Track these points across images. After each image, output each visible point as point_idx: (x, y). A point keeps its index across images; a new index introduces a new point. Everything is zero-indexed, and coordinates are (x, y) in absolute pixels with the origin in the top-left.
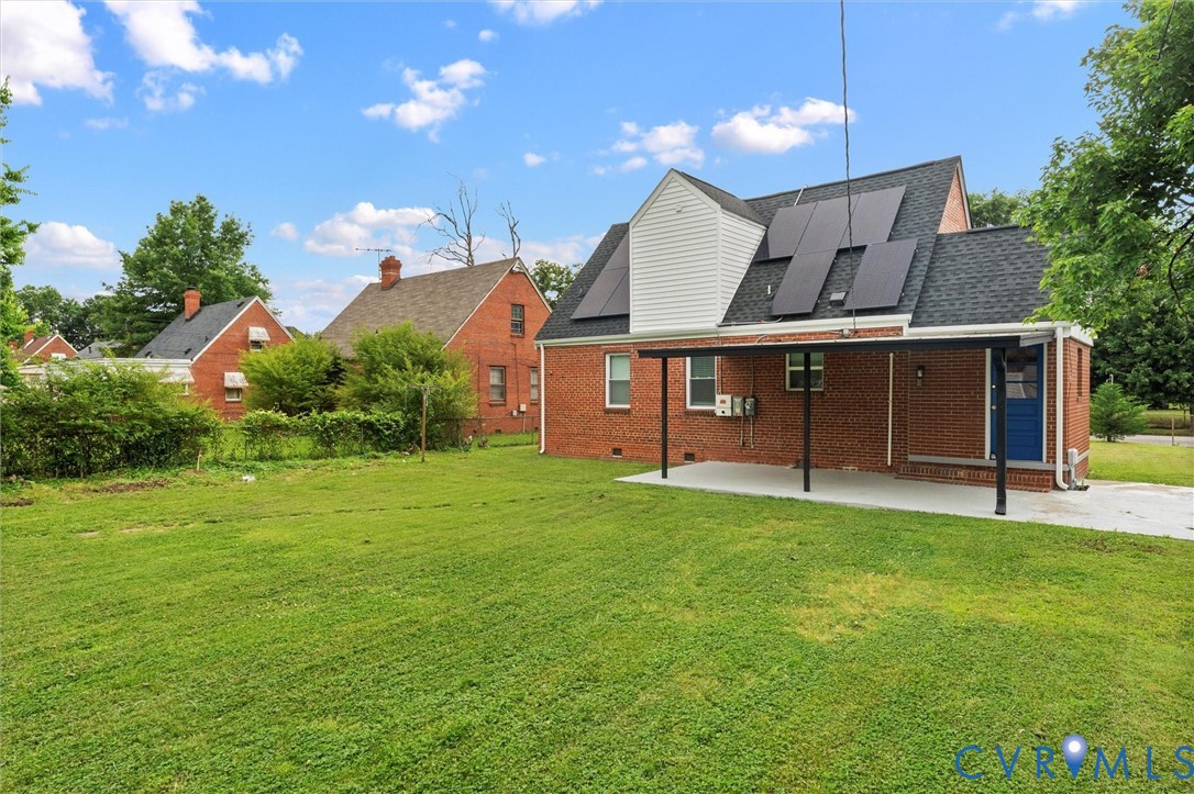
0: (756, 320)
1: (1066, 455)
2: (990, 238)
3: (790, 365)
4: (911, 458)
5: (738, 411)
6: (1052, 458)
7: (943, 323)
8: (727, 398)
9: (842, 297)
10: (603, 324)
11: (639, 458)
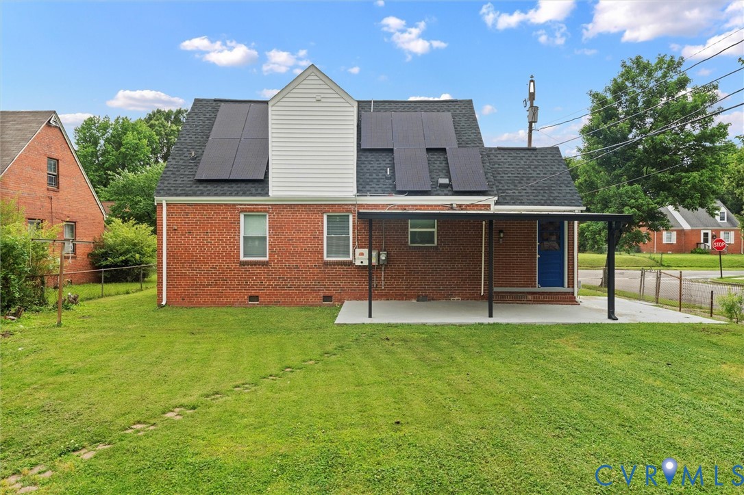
0: (385, 192)
2: (514, 154)
3: (411, 228)
4: (495, 289)
5: (374, 261)
6: (571, 285)
7: (514, 204)
8: (366, 251)
9: (446, 181)
10: (235, 186)
11: (277, 303)
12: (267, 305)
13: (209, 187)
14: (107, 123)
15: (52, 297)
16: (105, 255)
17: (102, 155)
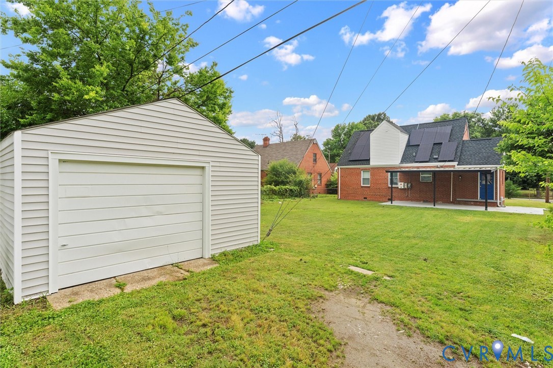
0: (411, 162)
1: (500, 198)
2: (478, 142)
4: (458, 199)
5: (406, 187)
6: (496, 199)
7: (467, 165)
8: (403, 183)
9: (437, 157)
10: (360, 162)
11: (373, 200)
12: (370, 200)
13: (353, 162)
14: (344, 126)
15: (312, 195)
16: (330, 185)
17: (343, 141)
